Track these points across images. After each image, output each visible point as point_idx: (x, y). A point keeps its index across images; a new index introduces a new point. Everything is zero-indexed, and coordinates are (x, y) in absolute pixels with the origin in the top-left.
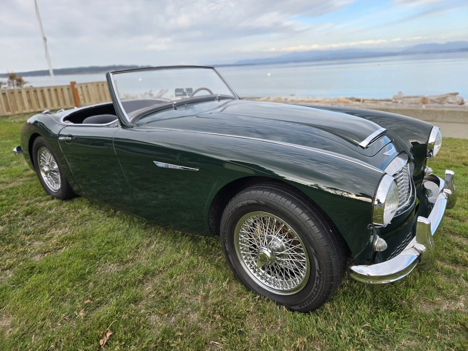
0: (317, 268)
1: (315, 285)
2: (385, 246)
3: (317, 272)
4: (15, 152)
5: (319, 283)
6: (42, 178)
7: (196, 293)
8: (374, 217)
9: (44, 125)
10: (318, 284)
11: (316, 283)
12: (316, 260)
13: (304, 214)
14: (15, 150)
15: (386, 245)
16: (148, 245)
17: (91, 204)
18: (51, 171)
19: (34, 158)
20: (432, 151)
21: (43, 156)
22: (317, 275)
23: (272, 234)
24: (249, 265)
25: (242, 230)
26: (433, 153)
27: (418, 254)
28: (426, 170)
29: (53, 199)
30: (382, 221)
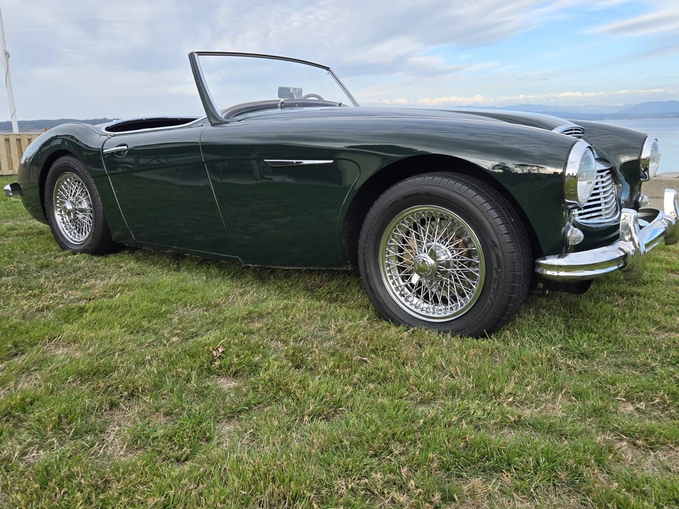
0: (495, 265)
1: (492, 290)
2: (580, 237)
3: (494, 272)
4: (6, 190)
5: (498, 286)
6: (57, 225)
7: (326, 328)
8: (566, 193)
9: (73, 137)
10: (495, 287)
11: (494, 288)
12: (493, 254)
13: (478, 196)
14: (8, 187)
15: (582, 235)
16: (242, 295)
17: (138, 259)
18: (76, 209)
19: (47, 192)
20: (647, 169)
21: (61, 190)
22: (495, 275)
23: (433, 241)
24: (399, 292)
25: (391, 242)
26: (648, 173)
27: (623, 254)
28: (640, 198)
29: (74, 254)
30: (575, 196)
